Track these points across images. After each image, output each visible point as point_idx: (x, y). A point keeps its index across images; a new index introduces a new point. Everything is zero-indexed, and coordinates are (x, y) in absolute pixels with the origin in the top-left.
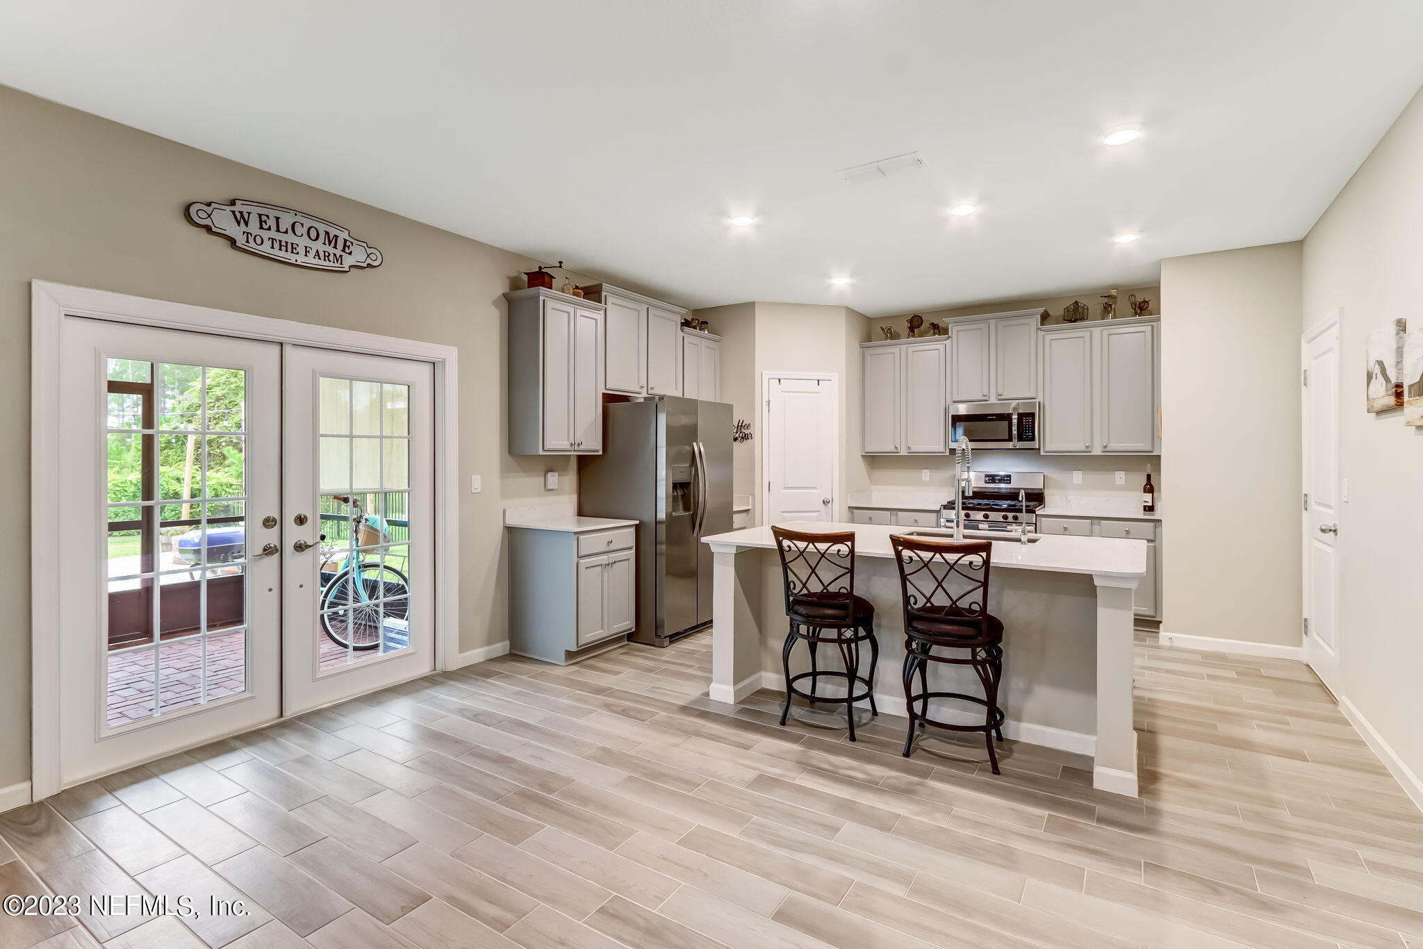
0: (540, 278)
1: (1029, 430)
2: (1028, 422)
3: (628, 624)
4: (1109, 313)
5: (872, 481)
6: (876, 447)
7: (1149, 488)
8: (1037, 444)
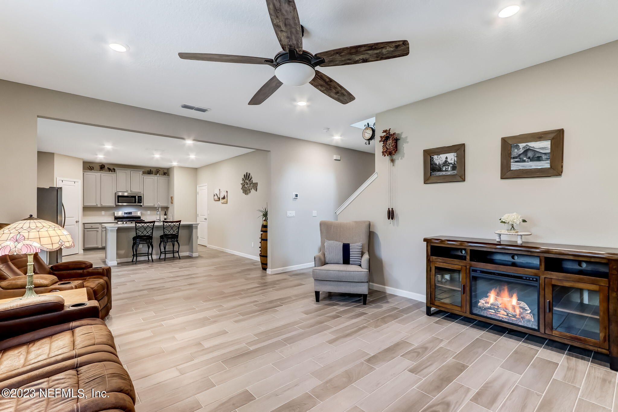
1: (140, 201)
2: (140, 198)
4: (158, 174)
6: (88, 204)
7: (165, 214)
8: (142, 204)
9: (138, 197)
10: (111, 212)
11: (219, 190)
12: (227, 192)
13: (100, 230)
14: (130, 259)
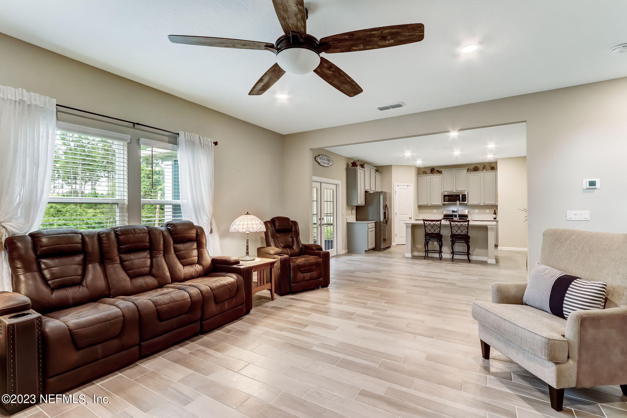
0: (354, 164)
2: (464, 197)
3: (374, 246)
4: (484, 169)
5: (419, 213)
6: (421, 203)
7: (495, 213)
8: (466, 203)
9: (462, 195)
10: (440, 210)
14: (423, 254)
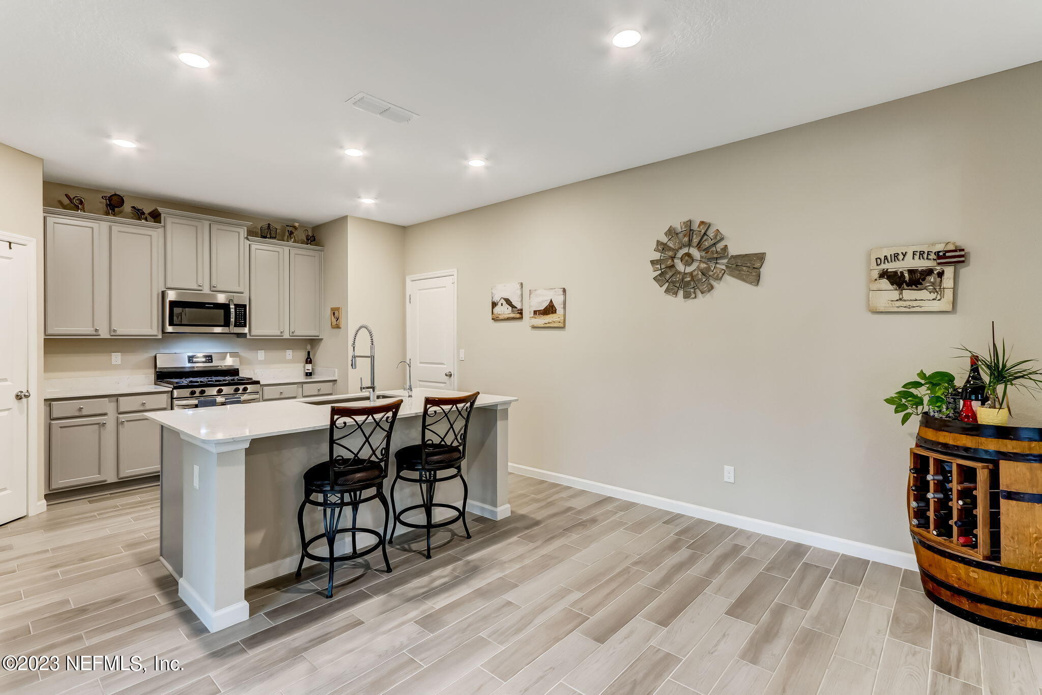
1: (241, 318)
2: (241, 312)
4: (291, 239)
6: (61, 328)
7: (309, 361)
8: (246, 330)
9: (237, 306)
10: (145, 356)
11: (519, 286)
12: (564, 291)
13: (110, 420)
